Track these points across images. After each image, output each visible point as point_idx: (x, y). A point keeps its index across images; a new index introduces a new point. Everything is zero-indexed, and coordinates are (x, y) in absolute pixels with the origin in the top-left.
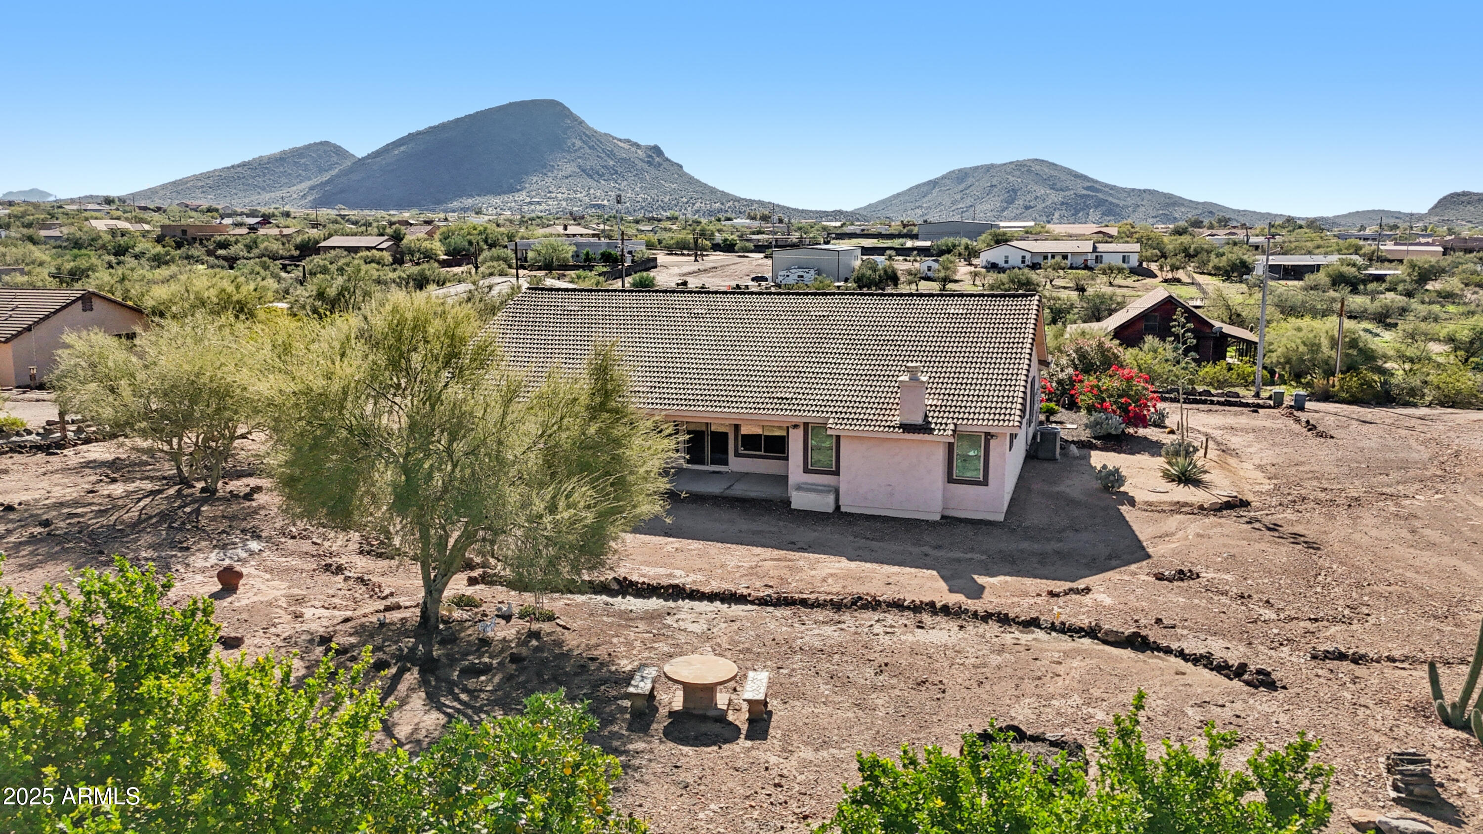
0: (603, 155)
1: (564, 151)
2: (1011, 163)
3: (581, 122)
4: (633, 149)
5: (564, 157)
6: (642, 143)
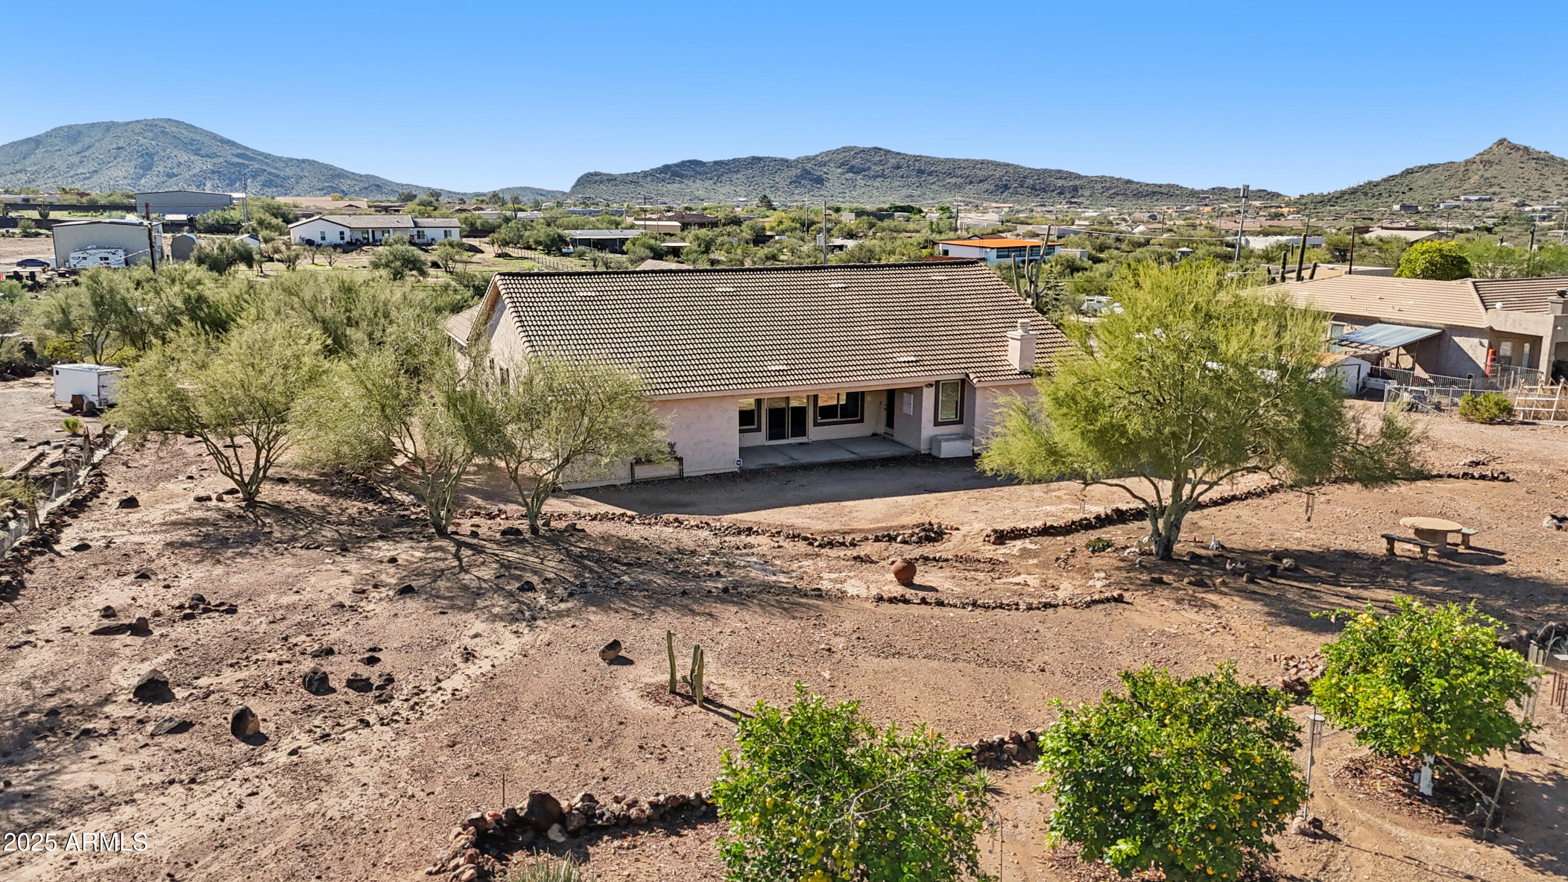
2: (138, 122)
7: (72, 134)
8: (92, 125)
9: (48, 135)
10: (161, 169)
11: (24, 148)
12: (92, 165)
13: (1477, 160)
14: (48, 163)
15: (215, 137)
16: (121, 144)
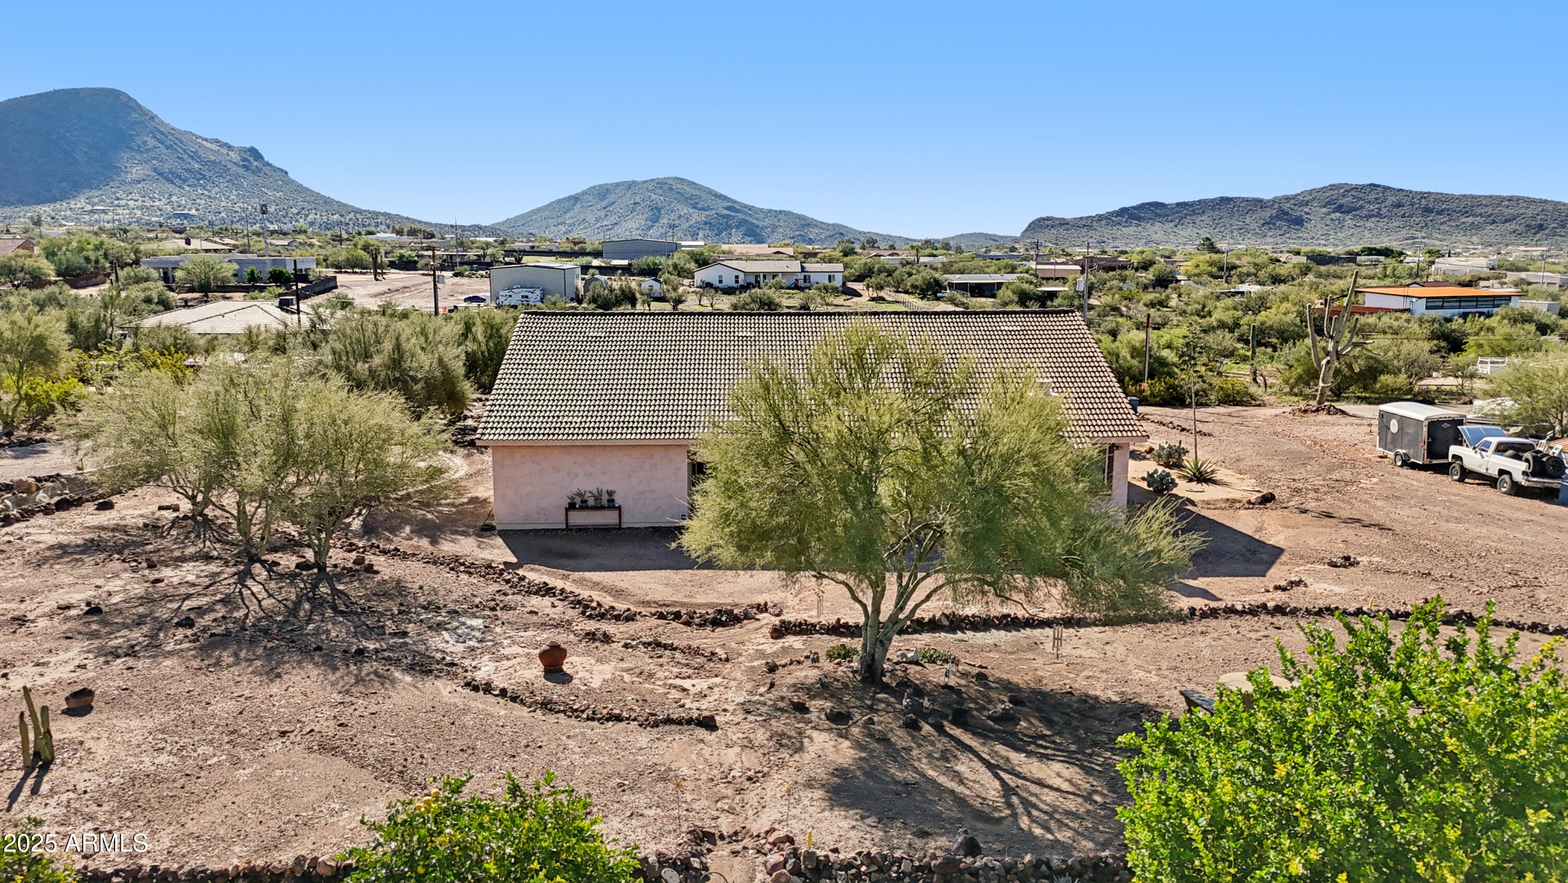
0: (185, 156)
1: (132, 149)
2: (653, 180)
3: (153, 118)
4: (224, 151)
5: (133, 158)
6: (235, 143)
7: (602, 192)
8: (618, 184)
9: (584, 193)
10: (665, 221)
11: (566, 204)
12: (613, 219)
14: (582, 217)
15: (711, 192)
16: (638, 200)
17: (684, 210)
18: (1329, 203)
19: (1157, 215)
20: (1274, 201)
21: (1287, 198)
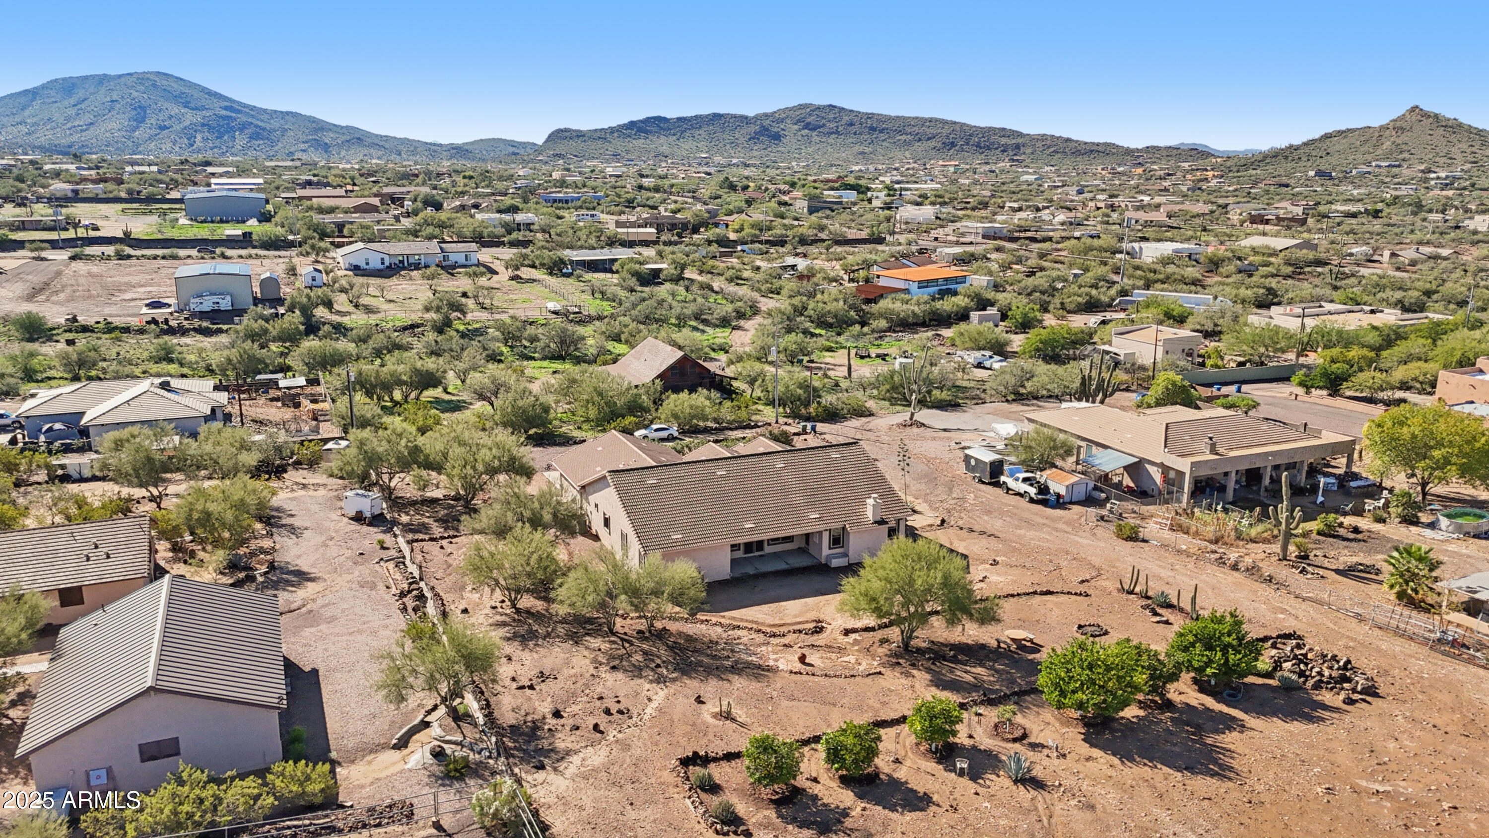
8: (86, 78)
13: (1391, 126)
14: (46, 115)
15: (202, 89)
16: (114, 97)
17: (175, 110)
18: (799, 121)
19: (662, 128)
20: (756, 117)
21: (766, 115)
